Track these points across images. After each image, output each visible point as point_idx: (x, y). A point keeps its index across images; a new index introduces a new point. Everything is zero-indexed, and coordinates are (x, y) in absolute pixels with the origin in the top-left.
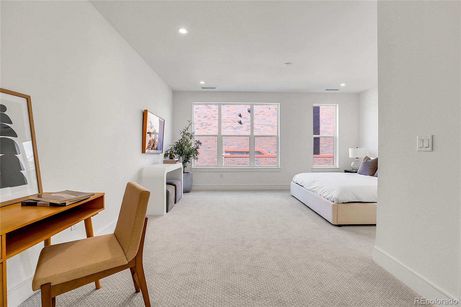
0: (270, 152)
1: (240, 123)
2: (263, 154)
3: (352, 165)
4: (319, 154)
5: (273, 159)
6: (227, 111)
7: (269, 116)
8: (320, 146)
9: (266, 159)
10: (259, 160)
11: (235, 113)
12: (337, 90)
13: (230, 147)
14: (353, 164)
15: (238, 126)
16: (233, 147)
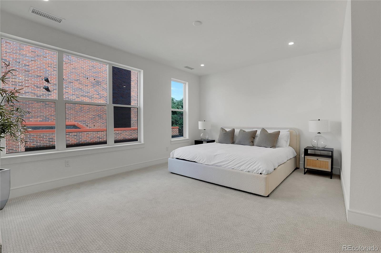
0: (88, 125)
1: (47, 89)
2: (80, 128)
3: (201, 135)
4: (131, 127)
5: (96, 133)
6: (26, 71)
7: (86, 86)
8: (131, 120)
9: (87, 134)
10: (79, 135)
11: (38, 76)
12: (192, 69)
13: (31, 119)
14: (203, 135)
15: (44, 93)
16: (36, 120)
